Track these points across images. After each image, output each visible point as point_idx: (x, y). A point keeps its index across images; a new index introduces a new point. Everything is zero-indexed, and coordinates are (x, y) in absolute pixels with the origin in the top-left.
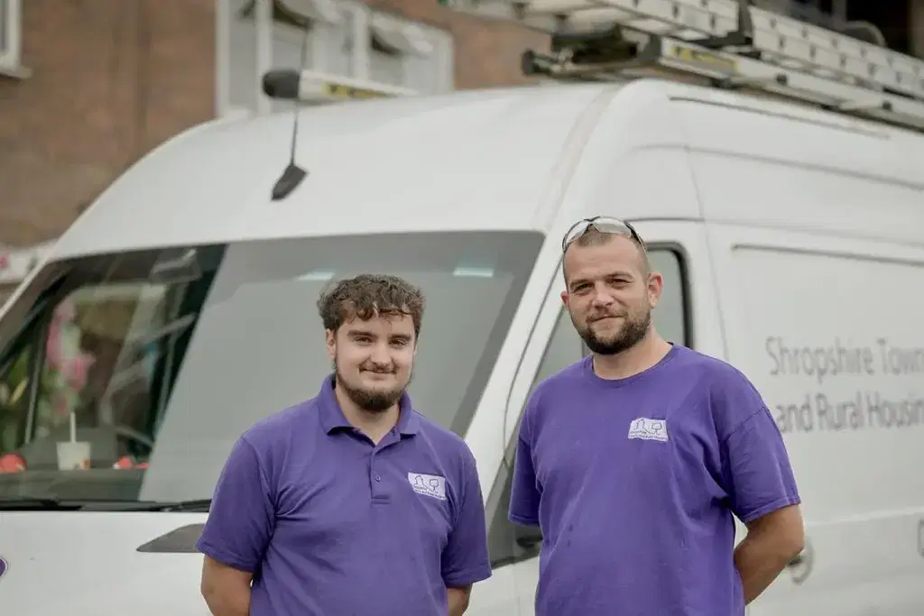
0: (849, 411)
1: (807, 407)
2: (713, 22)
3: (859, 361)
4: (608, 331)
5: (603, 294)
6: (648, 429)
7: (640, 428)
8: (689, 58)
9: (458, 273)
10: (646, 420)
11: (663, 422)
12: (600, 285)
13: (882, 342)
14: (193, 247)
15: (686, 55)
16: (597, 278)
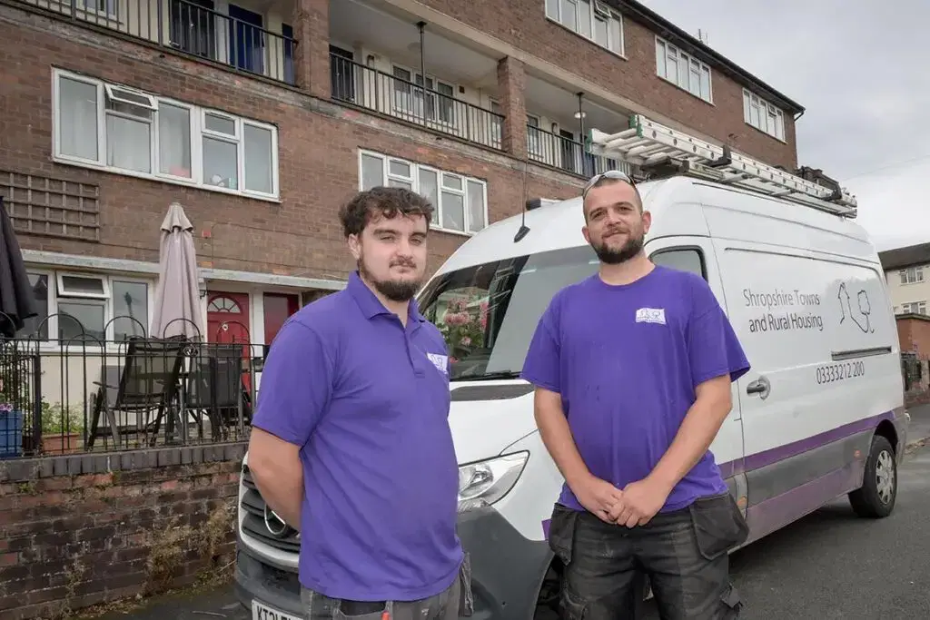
0: (783, 321)
1: (764, 320)
2: (712, 154)
3: (786, 299)
4: (616, 244)
5: (613, 217)
6: (651, 315)
7: (644, 314)
8: (702, 170)
9: (590, 263)
10: (648, 309)
11: (662, 311)
12: (611, 211)
13: (796, 291)
14: (482, 265)
15: (700, 169)
16: (609, 206)
